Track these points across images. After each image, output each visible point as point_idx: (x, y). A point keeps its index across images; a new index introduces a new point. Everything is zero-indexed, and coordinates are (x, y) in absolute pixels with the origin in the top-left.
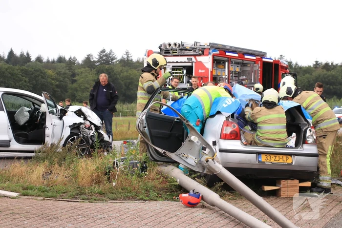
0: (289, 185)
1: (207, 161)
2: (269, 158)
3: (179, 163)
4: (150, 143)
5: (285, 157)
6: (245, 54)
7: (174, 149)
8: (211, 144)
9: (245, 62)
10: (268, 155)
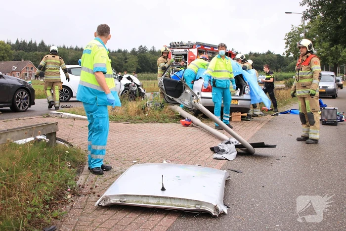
0: (236, 115)
1: (195, 103)
3: (180, 104)
4: (165, 93)
5: (234, 101)
6: (214, 48)
7: (177, 97)
8: (197, 94)
9: (214, 52)
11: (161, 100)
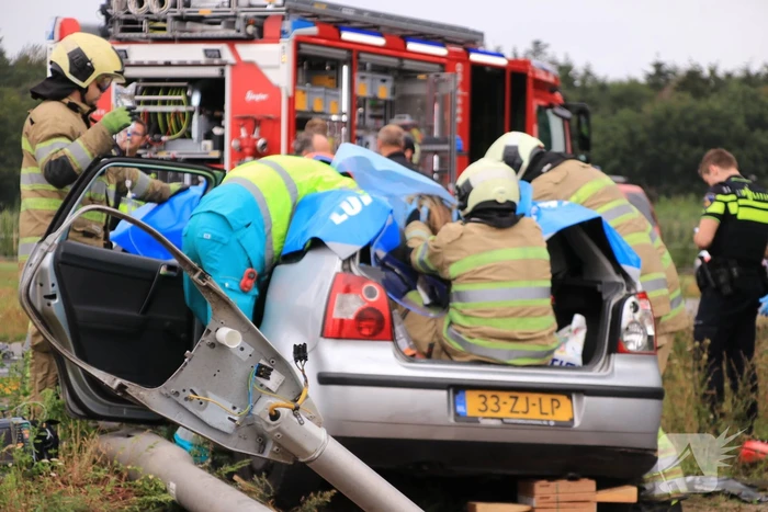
0: (561, 497)
1: (275, 416)
2: (491, 402)
3: (173, 426)
4: (70, 355)
5: (546, 399)
6: (406, 38)
7: (154, 379)
8: (289, 356)
9: (408, 65)
10: (488, 394)
11: (43, 402)
